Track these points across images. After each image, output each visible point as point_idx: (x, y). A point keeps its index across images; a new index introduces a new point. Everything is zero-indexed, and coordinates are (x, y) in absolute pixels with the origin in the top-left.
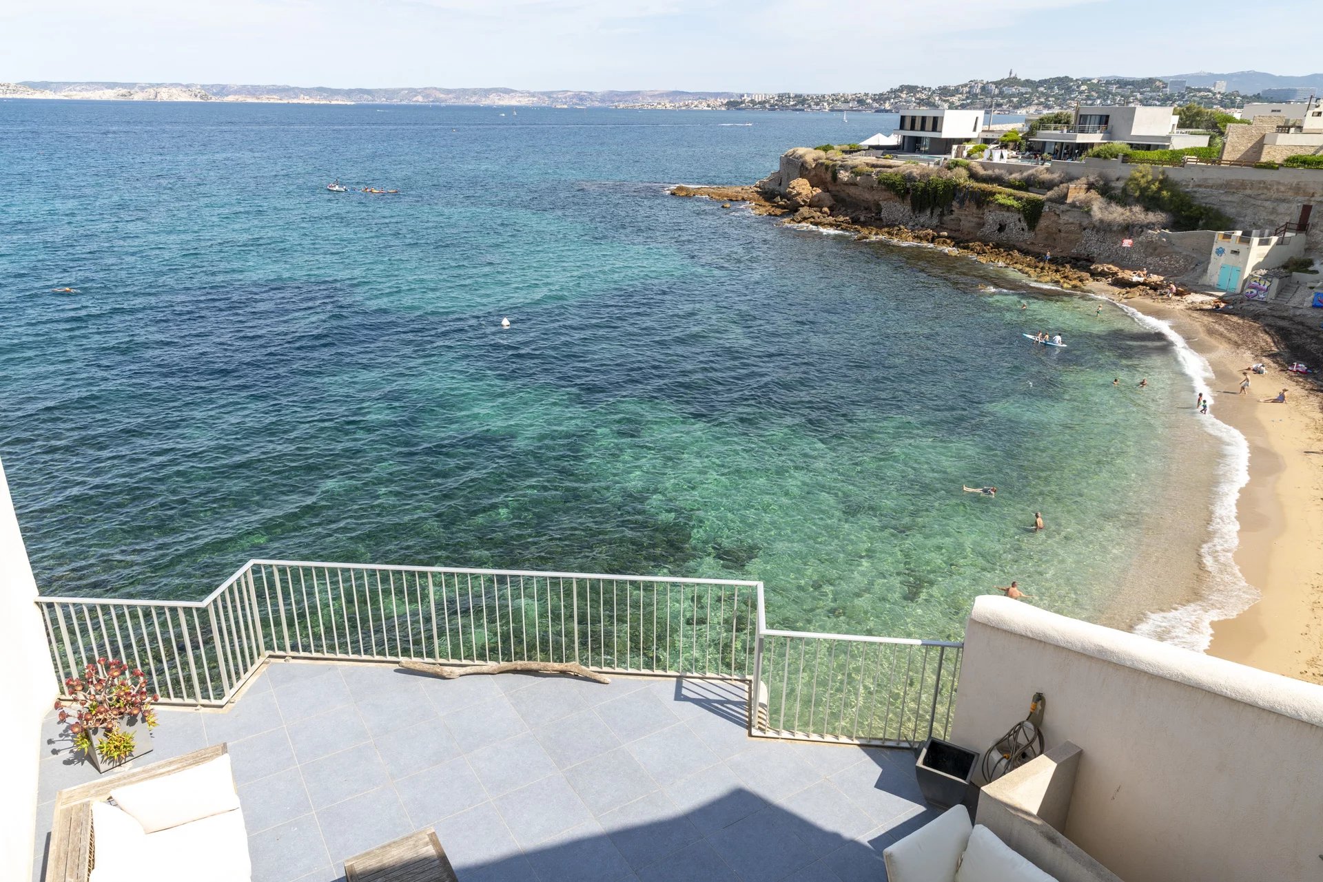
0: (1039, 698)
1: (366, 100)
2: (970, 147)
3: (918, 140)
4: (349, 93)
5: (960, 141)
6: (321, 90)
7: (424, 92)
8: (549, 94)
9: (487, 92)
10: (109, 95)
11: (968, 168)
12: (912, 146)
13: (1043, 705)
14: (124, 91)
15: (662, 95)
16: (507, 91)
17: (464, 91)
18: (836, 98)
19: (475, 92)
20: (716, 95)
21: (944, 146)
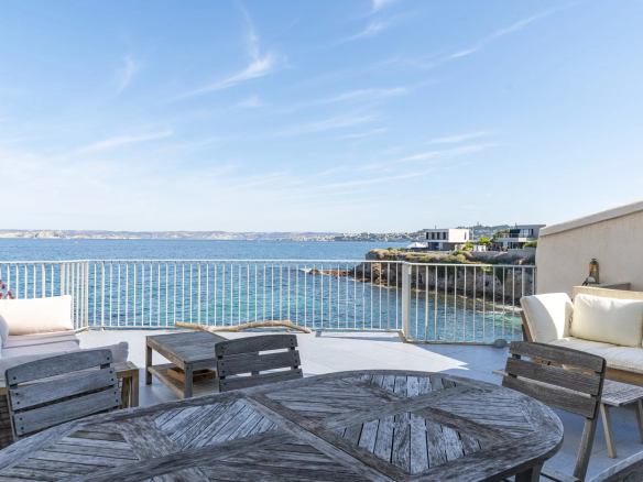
0: (594, 263)
1: (148, 237)
2: (464, 246)
3: (437, 244)
4: (139, 234)
5: (459, 244)
6: (124, 233)
7: (179, 233)
8: (243, 234)
9: (210, 233)
10: (12, 235)
11: (464, 254)
12: (434, 247)
13: (597, 268)
14: (20, 234)
15: (301, 234)
16: (221, 233)
17: (199, 233)
18: (390, 235)
19: (205, 233)
20: (330, 234)
21: (451, 246)
